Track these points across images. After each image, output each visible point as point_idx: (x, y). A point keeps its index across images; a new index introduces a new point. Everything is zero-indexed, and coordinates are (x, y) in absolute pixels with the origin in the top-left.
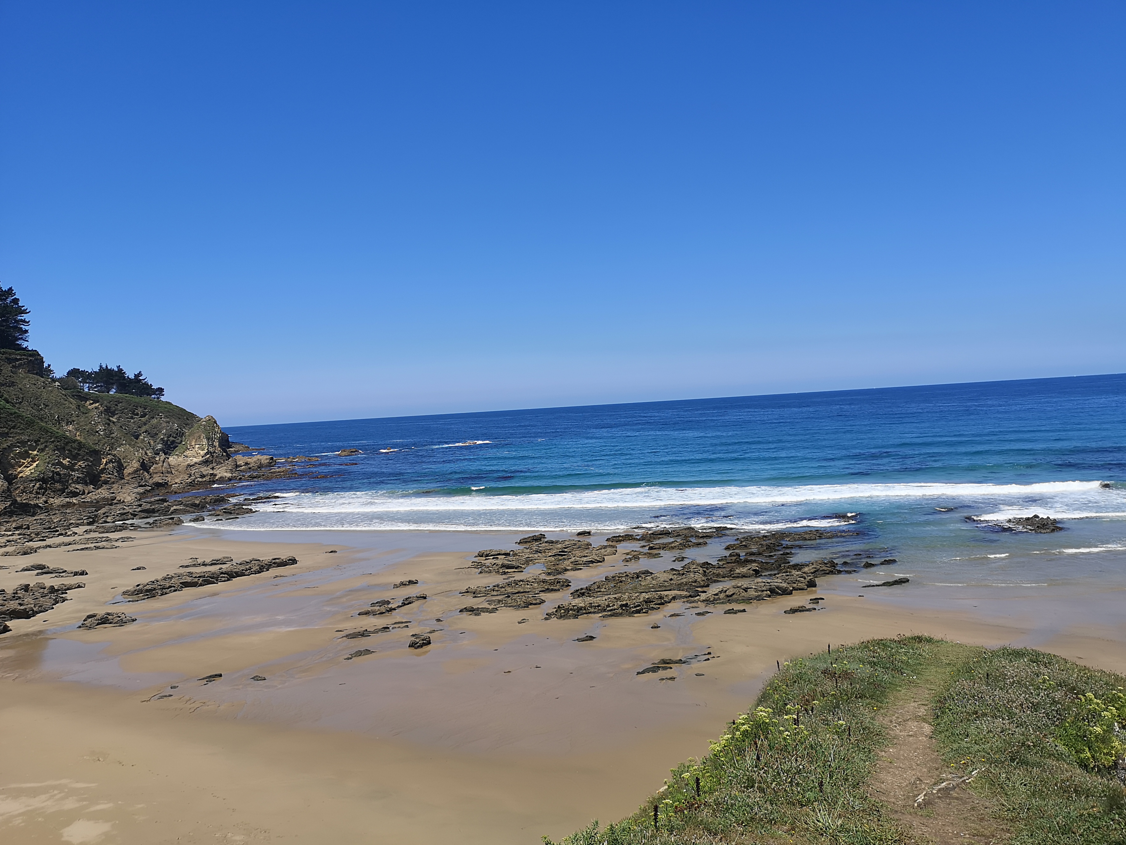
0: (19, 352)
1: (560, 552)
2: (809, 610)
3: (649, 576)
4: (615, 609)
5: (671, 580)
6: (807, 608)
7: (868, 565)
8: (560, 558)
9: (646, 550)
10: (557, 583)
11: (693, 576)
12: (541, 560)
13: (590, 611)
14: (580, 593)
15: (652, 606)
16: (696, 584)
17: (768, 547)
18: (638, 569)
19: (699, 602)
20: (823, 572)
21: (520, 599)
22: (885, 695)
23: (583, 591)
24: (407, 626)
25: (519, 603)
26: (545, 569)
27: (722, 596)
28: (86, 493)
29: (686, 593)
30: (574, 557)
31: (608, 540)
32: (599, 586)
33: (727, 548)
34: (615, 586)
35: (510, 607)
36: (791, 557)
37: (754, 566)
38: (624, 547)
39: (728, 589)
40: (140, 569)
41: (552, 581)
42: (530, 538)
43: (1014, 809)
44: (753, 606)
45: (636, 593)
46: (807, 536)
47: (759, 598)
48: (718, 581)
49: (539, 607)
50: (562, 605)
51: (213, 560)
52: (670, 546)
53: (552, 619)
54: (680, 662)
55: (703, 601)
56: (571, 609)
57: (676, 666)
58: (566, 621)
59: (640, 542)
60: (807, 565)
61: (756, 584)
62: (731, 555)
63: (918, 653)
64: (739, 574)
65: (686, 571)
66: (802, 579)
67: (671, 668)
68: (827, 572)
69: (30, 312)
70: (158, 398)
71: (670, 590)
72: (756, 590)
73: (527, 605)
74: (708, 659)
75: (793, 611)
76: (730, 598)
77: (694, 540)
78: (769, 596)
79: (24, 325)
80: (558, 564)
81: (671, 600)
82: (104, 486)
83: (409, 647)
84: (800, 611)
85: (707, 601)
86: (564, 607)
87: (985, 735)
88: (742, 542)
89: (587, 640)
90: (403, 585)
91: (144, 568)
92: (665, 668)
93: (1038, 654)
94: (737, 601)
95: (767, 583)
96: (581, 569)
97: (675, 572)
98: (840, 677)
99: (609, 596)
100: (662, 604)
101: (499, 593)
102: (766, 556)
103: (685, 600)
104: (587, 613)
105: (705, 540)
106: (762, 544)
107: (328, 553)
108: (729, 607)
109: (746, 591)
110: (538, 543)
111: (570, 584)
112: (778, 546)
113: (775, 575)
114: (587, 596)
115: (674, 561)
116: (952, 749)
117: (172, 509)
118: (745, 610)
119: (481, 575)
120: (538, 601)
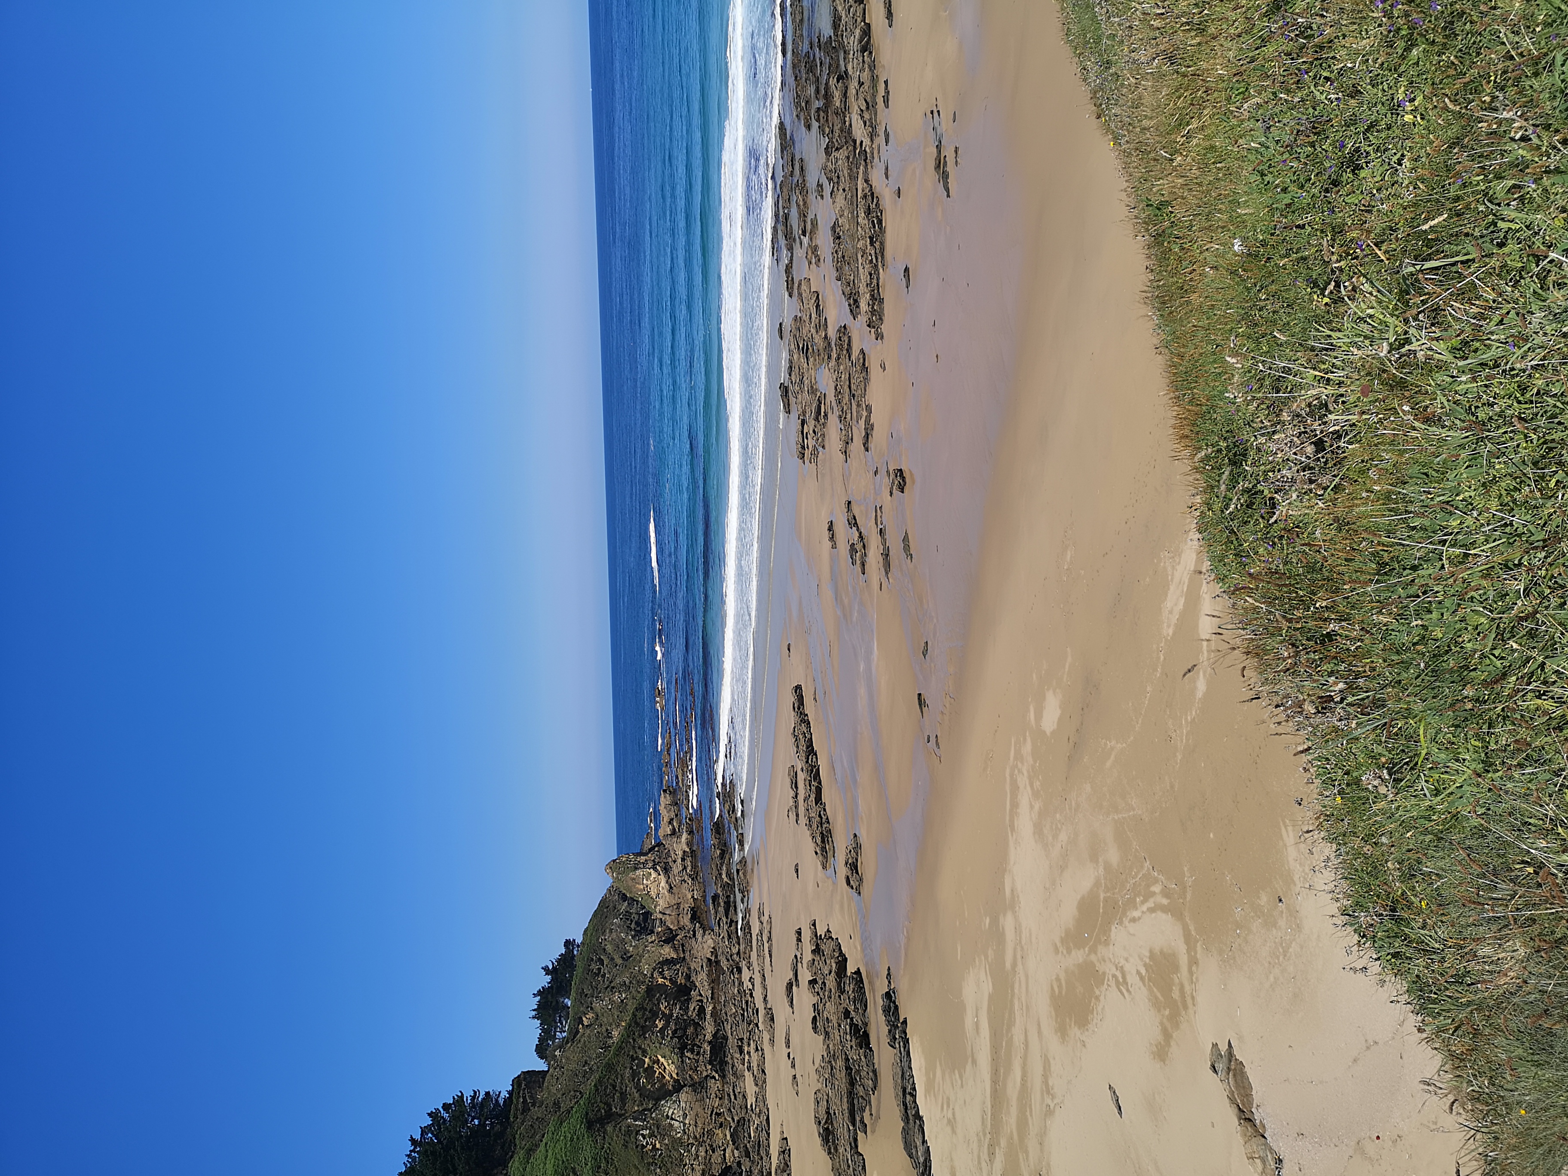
0: (514, 1100)
1: (803, 353)
3: (838, 223)
4: (876, 253)
5: (844, 190)
8: (810, 350)
9: (805, 240)
10: (841, 342)
11: (841, 161)
12: (813, 374)
13: (876, 285)
14: (854, 304)
15: (874, 207)
16: (851, 157)
17: (810, 70)
18: (829, 241)
19: (873, 146)
21: (857, 378)
24: (881, 508)
25: (862, 379)
26: (824, 364)
27: (867, 116)
28: (700, 998)
29: (861, 167)
30: (810, 332)
31: (791, 295)
32: (847, 284)
33: (809, 127)
34: (848, 264)
35: (865, 390)
36: (824, 36)
37: (833, 82)
38: (801, 271)
39: (859, 106)
40: (797, 870)
41: (838, 350)
44: (881, 72)
45: (858, 232)
47: (873, 67)
48: (849, 126)
49: (868, 353)
50: (867, 324)
51: (792, 787)
52: (802, 207)
53: (883, 331)
54: (939, 148)
55: (872, 140)
56: (873, 307)
57: (944, 150)
58: (886, 312)
59: (795, 250)
61: (855, 69)
62: (818, 120)
64: (841, 101)
65: (835, 174)
66: (851, 10)
67: (945, 156)
69: (461, 1092)
70: (578, 946)
71: (857, 188)
72: (862, 70)
73: (865, 369)
74: (938, 112)
75: (890, 15)
76: (870, 105)
77: (796, 176)
78: (871, 53)
79: (478, 1097)
80: (819, 351)
81: (868, 184)
82: (693, 978)
83: (903, 492)
84: (890, 6)
85: (872, 136)
86: (869, 320)
88: (802, 109)
89: (909, 274)
90: (833, 537)
91: (797, 865)
92: (945, 164)
94: (874, 96)
95: (854, 55)
96: (826, 319)
97: (836, 188)
99: (860, 266)
100: (872, 194)
101: (849, 412)
102: (821, 70)
103: (869, 166)
104: (879, 288)
105: (796, 161)
106: (806, 80)
107: (791, 654)
108: (880, 103)
109: (863, 83)
110: (791, 387)
111: (843, 326)
112: (808, 57)
113: (844, 50)
114: (858, 294)
115: (821, 196)
117: (725, 879)
118: (885, 81)
119: (826, 447)
120: (861, 358)
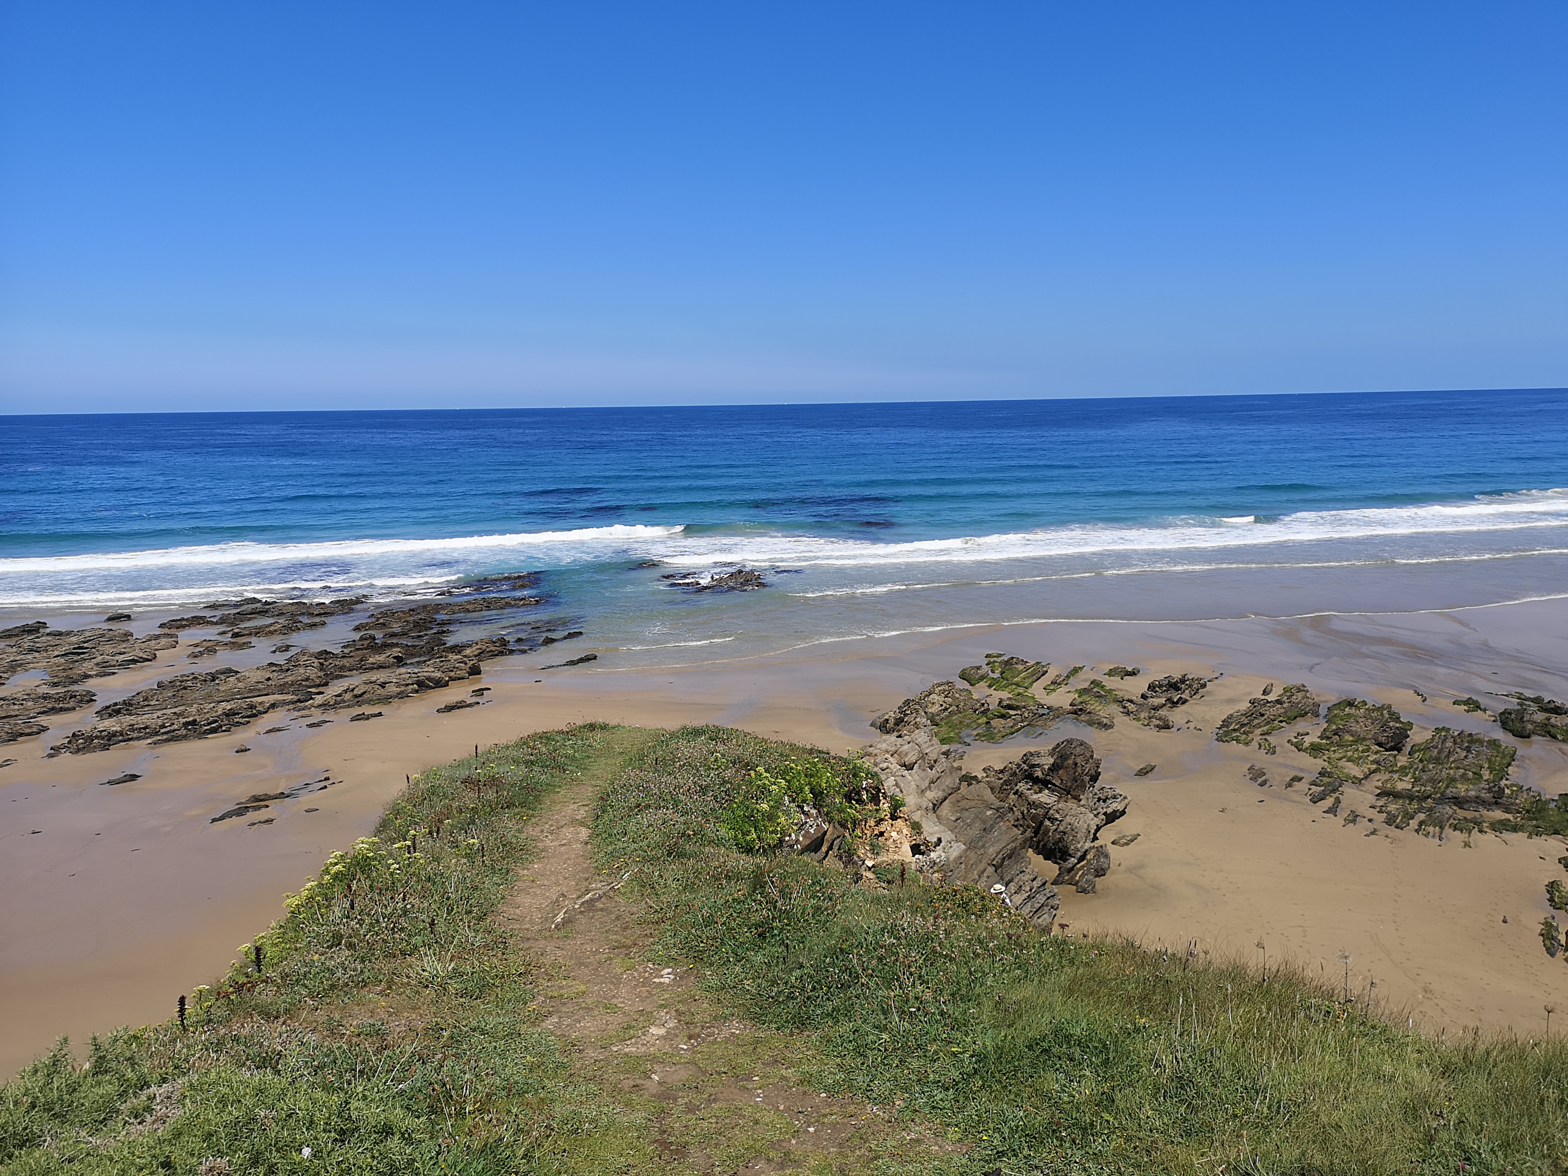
1: (74, 649)
2: (470, 705)
3: (232, 676)
4: (174, 731)
5: (269, 679)
6: (468, 703)
7: (549, 641)
8: (76, 658)
9: (227, 638)
10: (70, 698)
11: (303, 671)
12: (40, 664)
13: (130, 737)
14: (113, 710)
15: (238, 720)
16: (307, 683)
17: (416, 624)
18: (213, 667)
19: (313, 709)
20: (491, 654)
22: (540, 800)
23: (118, 707)
26: (48, 678)
27: (347, 696)
29: (292, 697)
30: (101, 655)
31: (162, 626)
32: (147, 698)
33: (357, 629)
34: (174, 695)
36: (447, 637)
37: (396, 651)
38: (188, 637)
39: (357, 686)
41: (61, 695)
42: (17, 630)
43: (661, 909)
44: (393, 706)
45: (210, 703)
46: (470, 607)
47: (402, 696)
48: (342, 677)
49: (37, 738)
50: (79, 731)
52: (267, 630)
53: (61, 756)
54: (282, 796)
55: (319, 706)
56: (97, 737)
57: (275, 803)
58: (89, 756)
59: (218, 627)
60: (470, 646)
61: (398, 677)
62: (362, 639)
63: (588, 744)
64: (374, 664)
65: (293, 666)
66: (462, 665)
67: (267, 806)
68: (496, 653)
71: (268, 695)
72: (398, 685)
73: (15, 737)
74: (325, 787)
75: (449, 708)
76: (360, 699)
77: (306, 620)
78: (417, 692)
80: (71, 669)
81: (268, 708)
84: (459, 708)
85: (325, 706)
86: (83, 734)
87: (644, 831)
88: (378, 619)
89: (126, 781)
92: (259, 808)
93: (718, 730)
94: (370, 702)
95: (414, 673)
96: (114, 673)
97: (275, 668)
98: (485, 785)
99: (164, 711)
100: (255, 716)
102: (413, 637)
103: (291, 707)
104: (125, 741)
105: (323, 619)
106: (407, 621)
108: (357, 711)
109: (383, 687)
110: (33, 637)
111: (94, 698)
112: (430, 622)
113: (425, 661)
114: (125, 715)
115: (274, 652)
116: (606, 853)
118: (381, 713)
120: (35, 730)
